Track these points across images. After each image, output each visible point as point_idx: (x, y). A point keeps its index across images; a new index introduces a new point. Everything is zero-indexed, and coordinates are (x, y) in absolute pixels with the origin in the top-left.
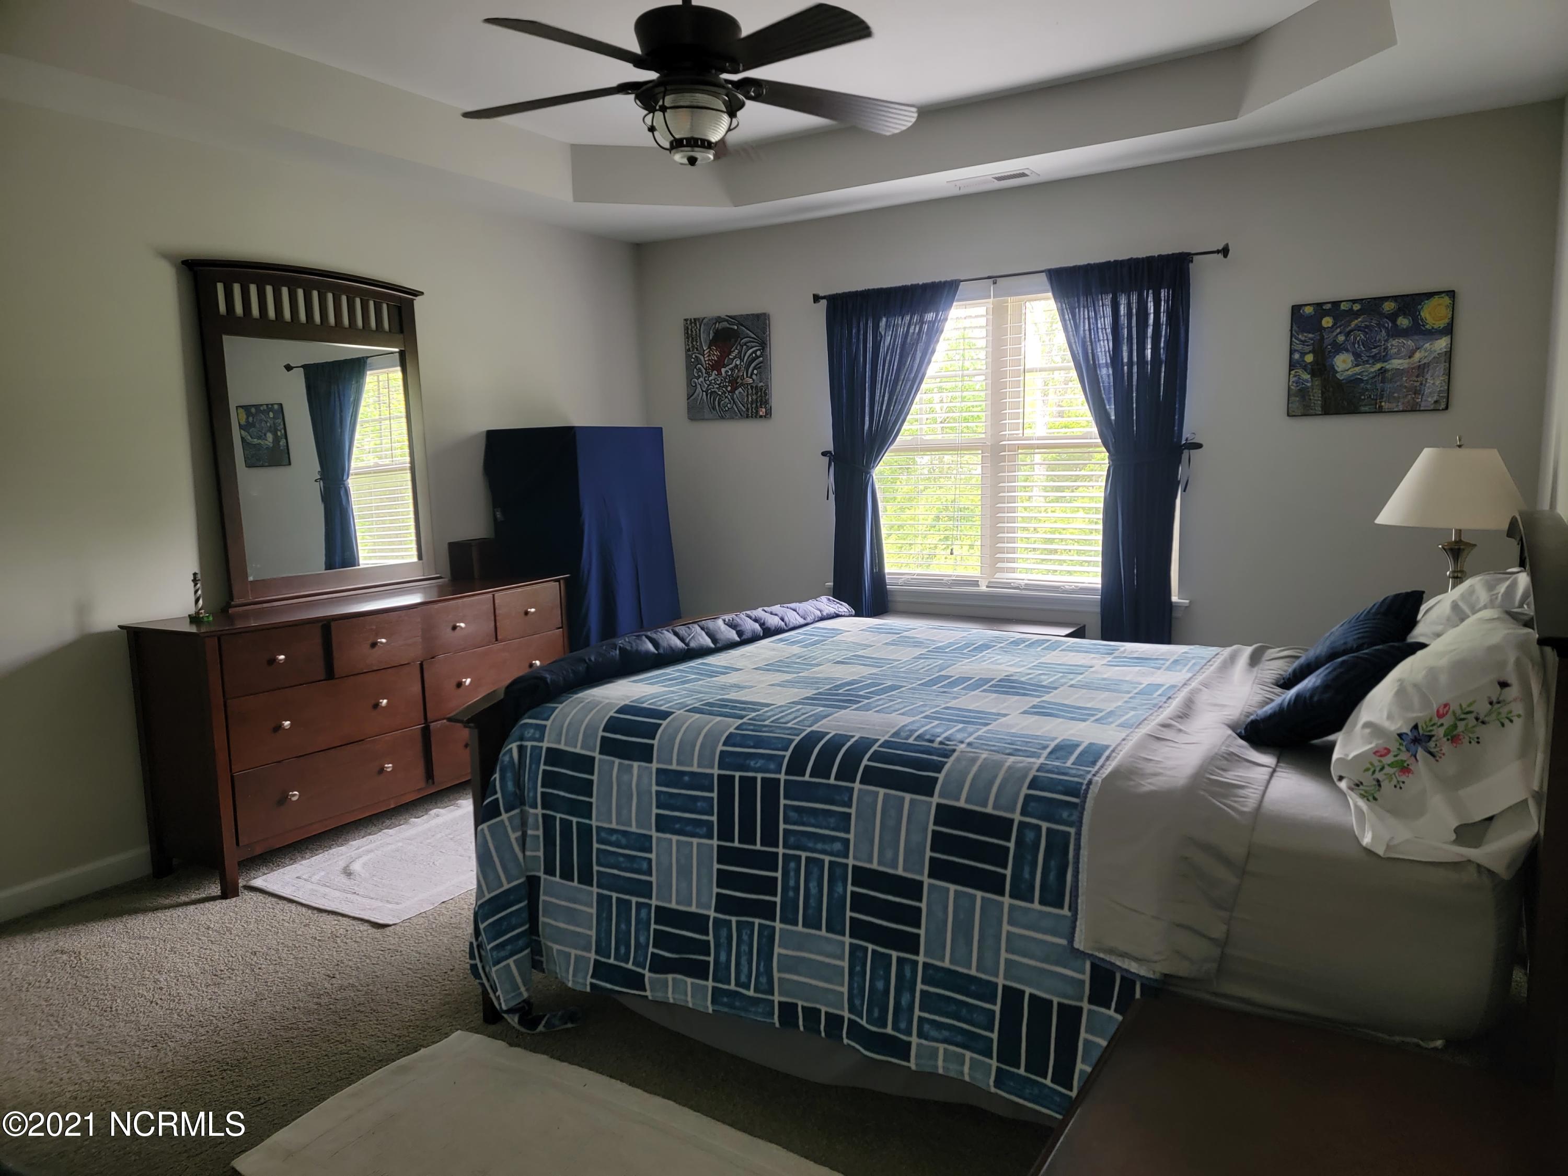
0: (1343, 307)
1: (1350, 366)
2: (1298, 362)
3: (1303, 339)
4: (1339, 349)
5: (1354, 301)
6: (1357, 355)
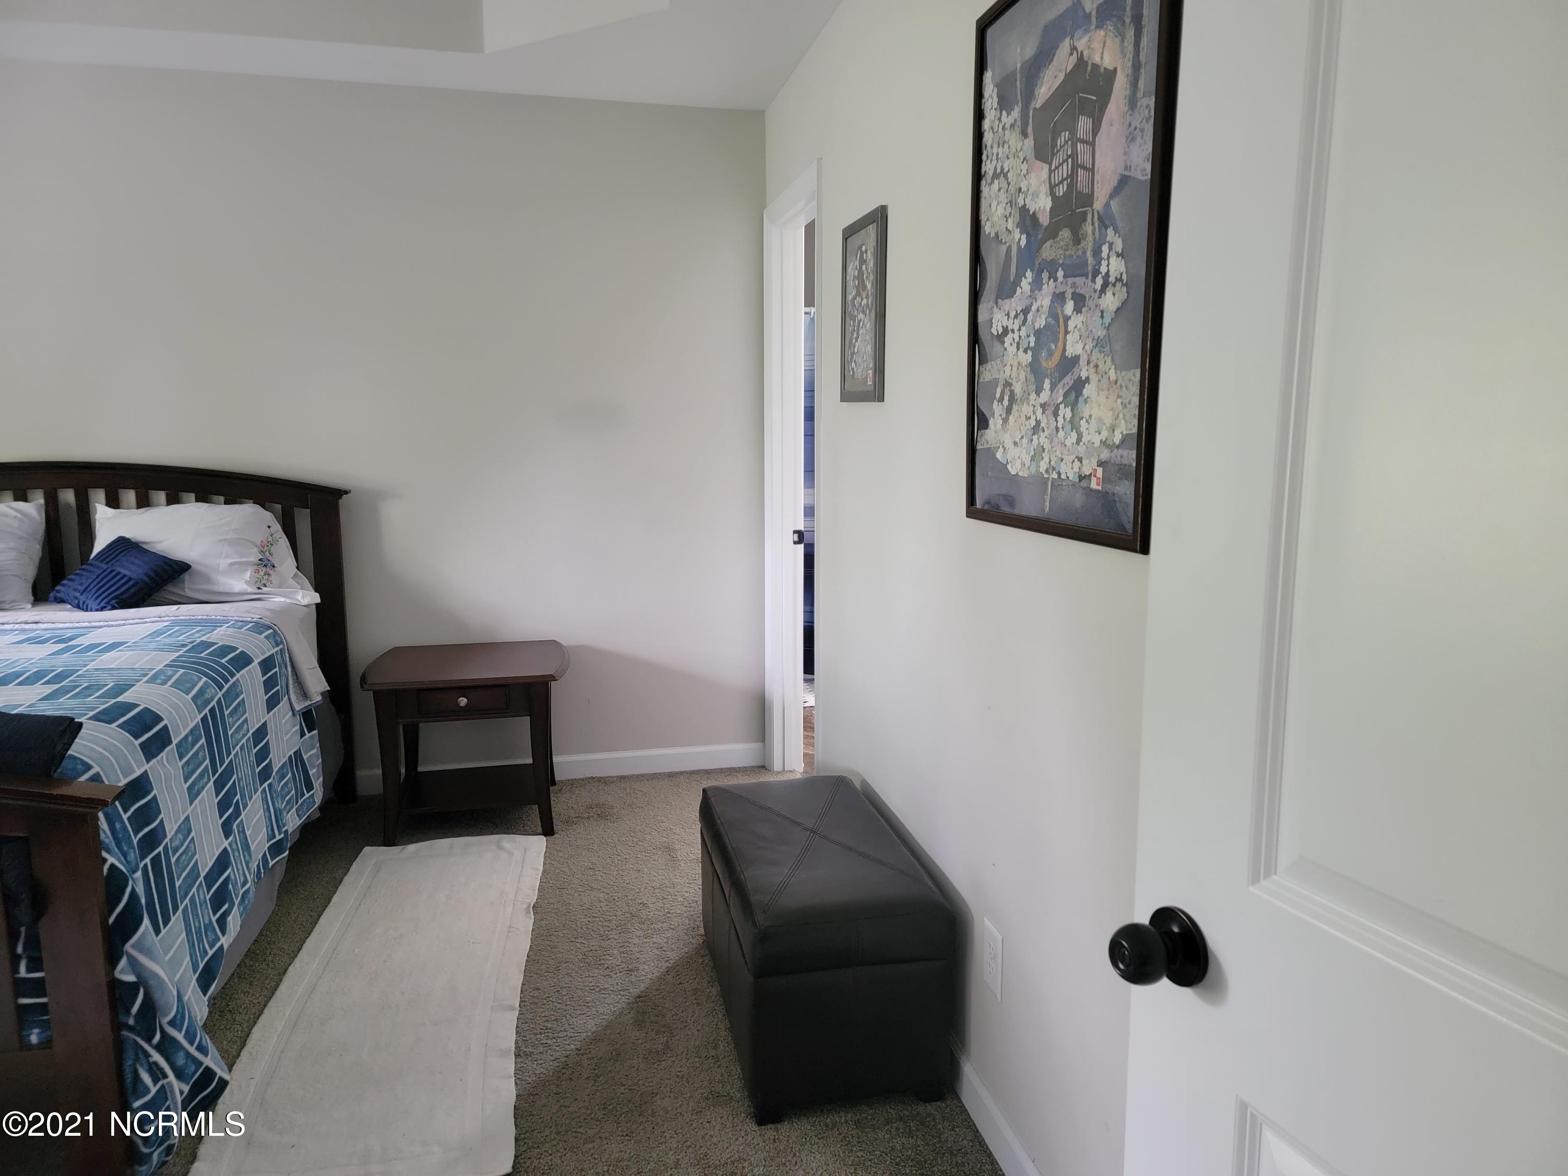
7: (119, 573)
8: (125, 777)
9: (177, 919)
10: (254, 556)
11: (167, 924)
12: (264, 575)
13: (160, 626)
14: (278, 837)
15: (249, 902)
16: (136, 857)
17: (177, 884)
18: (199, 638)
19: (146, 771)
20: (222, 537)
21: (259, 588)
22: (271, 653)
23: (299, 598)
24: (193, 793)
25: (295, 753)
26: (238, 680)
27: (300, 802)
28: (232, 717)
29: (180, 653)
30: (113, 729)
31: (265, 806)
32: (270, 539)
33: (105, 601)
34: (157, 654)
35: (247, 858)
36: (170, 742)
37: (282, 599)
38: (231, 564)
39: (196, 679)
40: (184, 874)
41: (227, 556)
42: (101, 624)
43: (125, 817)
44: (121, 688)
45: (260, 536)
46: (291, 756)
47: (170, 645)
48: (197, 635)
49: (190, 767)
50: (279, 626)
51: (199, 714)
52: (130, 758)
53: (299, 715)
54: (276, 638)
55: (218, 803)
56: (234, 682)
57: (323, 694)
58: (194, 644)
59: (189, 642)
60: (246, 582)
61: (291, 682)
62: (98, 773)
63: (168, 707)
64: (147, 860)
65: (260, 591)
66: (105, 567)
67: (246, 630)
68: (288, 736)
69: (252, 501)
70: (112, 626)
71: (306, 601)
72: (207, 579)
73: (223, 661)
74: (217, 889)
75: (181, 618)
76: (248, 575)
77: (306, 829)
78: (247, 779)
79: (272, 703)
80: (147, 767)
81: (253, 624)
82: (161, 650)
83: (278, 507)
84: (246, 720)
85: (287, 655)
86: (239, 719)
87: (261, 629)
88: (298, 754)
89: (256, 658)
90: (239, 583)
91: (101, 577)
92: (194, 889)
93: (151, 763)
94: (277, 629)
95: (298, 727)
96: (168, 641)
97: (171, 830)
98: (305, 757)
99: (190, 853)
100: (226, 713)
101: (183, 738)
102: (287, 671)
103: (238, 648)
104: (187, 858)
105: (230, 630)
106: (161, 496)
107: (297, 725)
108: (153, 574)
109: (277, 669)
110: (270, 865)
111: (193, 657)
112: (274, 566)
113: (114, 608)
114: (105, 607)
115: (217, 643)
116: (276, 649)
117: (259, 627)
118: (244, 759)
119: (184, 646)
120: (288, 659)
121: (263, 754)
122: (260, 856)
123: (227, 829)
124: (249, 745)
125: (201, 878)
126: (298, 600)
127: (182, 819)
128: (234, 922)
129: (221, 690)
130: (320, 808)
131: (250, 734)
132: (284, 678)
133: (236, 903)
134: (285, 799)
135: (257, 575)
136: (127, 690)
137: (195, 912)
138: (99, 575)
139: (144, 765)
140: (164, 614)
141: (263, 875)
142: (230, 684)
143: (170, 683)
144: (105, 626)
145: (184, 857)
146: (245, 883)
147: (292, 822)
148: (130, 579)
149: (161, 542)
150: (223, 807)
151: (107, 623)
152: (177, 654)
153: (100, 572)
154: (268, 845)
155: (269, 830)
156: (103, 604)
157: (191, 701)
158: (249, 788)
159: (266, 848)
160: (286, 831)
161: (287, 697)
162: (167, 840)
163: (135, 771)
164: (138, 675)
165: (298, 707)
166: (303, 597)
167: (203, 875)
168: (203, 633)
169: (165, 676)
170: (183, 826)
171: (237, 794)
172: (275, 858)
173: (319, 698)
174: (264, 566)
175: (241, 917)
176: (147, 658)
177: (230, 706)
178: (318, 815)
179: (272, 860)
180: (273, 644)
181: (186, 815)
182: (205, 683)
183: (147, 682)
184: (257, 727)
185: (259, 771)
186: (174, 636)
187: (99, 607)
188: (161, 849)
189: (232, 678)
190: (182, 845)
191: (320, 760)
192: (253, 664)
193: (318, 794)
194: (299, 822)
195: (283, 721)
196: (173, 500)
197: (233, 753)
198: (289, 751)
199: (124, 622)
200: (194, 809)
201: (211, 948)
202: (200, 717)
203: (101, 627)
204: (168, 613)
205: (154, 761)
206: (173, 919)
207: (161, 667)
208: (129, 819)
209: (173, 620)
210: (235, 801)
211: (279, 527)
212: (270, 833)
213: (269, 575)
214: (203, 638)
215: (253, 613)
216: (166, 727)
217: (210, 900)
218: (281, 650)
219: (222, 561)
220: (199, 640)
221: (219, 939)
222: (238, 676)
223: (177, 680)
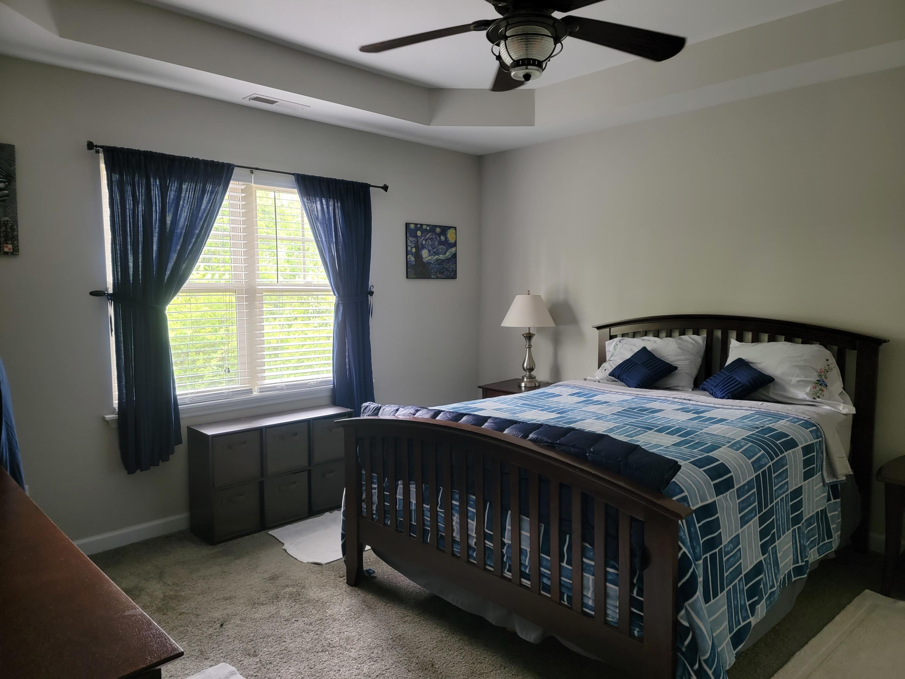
0: (424, 227)
1: (427, 256)
2: (410, 251)
3: (411, 240)
4: (423, 247)
5: (428, 225)
6: (429, 251)
7: (735, 379)
8: (702, 502)
9: (722, 596)
10: (814, 378)
11: (716, 597)
12: (819, 390)
13: (749, 413)
14: (800, 564)
15: (774, 599)
16: (700, 551)
17: (725, 575)
18: (768, 424)
19: (715, 501)
20: (796, 364)
21: (814, 398)
22: (812, 442)
23: (841, 408)
24: (744, 521)
25: (821, 511)
26: (785, 456)
27: (821, 544)
28: (778, 479)
29: (754, 432)
30: (700, 472)
31: (794, 541)
32: (827, 368)
33: (725, 393)
34: (740, 430)
35: (776, 571)
36: (733, 487)
37: (829, 408)
38: (799, 381)
39: (757, 450)
40: (731, 570)
41: (797, 376)
42: (720, 406)
43: (697, 526)
44: (714, 448)
45: (821, 365)
46: (818, 511)
47: (750, 426)
48: (767, 423)
49: (744, 504)
50: (821, 426)
51: (755, 473)
52: (706, 491)
53: (828, 486)
54: (818, 433)
55: (760, 531)
56: (782, 457)
57: (847, 476)
58: (763, 428)
59: (761, 427)
60: (807, 394)
61: (824, 463)
62: (686, 496)
63: (736, 465)
64: (708, 555)
65: (815, 400)
66: (728, 374)
67: (798, 425)
68: (818, 498)
69: (819, 343)
70: (725, 408)
71: (845, 411)
72: (783, 389)
73: (778, 442)
74: (753, 584)
75: (762, 410)
76: (808, 389)
77: (823, 563)
78: (783, 520)
79: (808, 475)
80: (715, 499)
81: (804, 421)
82: (743, 428)
83: (836, 348)
84: (787, 482)
85: (824, 445)
86: (782, 481)
87: (809, 426)
88: (824, 512)
89: (800, 445)
90: (802, 394)
91: (725, 380)
92: (737, 581)
93: (719, 497)
94: (820, 427)
95: (826, 494)
96: (750, 423)
97: (726, 540)
98: (829, 515)
99: (737, 557)
100: (773, 476)
101: (742, 486)
102: (823, 456)
103: (790, 436)
104: (734, 560)
105: (788, 423)
106: (766, 336)
107: (825, 493)
108: (752, 382)
109: (815, 453)
110: (793, 580)
111: (759, 436)
112: (826, 386)
113: (729, 398)
114: (725, 397)
115: (777, 430)
116: (816, 440)
117: (807, 424)
118: (782, 507)
119: (757, 428)
120: (824, 448)
121: (797, 506)
122: (786, 572)
123: (764, 549)
124: (787, 498)
125: (742, 575)
126: (840, 410)
127: (734, 535)
128: (761, 609)
129: (772, 461)
130: (837, 552)
131: (789, 492)
132: (819, 460)
133: (765, 598)
134: (809, 539)
135: (814, 390)
136: (716, 449)
137: (735, 595)
138: (724, 379)
139: (714, 497)
140: (752, 406)
141: (787, 585)
142: (779, 457)
143: (741, 450)
144: (721, 408)
145: (732, 559)
146: (773, 586)
147: (813, 556)
148: (740, 383)
149: (760, 363)
150: (763, 534)
151: (722, 406)
152: (751, 433)
153: (725, 377)
154: (792, 567)
155: (795, 557)
156: (723, 395)
157: (751, 464)
158: (783, 526)
159: (791, 568)
160: (807, 561)
161: (820, 472)
162: (722, 546)
163: (708, 500)
164: (725, 441)
165: (827, 481)
166: (843, 408)
167: (744, 573)
168: (771, 422)
169: (740, 445)
170: (734, 540)
171: (774, 528)
172: (797, 576)
173: (844, 478)
174: (820, 385)
175: (767, 608)
176: (735, 432)
177: (777, 472)
178: (833, 556)
179: (795, 578)
180: (815, 436)
181: (737, 533)
182: (763, 454)
183: (728, 447)
184: (794, 488)
185: (792, 517)
186: (754, 421)
187: (722, 396)
188: (717, 550)
189: (781, 454)
190: (732, 551)
191: (840, 520)
192: (798, 448)
193: (835, 542)
194: (818, 557)
195: (815, 488)
196: (772, 339)
197: (775, 502)
198: (817, 508)
199: (731, 407)
200: (743, 530)
201: (743, 621)
202: (754, 475)
203: (719, 408)
204: (755, 406)
205: (721, 496)
206: (720, 595)
207: (739, 439)
208: (699, 527)
209: (757, 411)
210: (772, 532)
211: (834, 361)
212: (795, 560)
213: (823, 391)
214: (770, 425)
215: (806, 415)
216: (732, 476)
217: (746, 590)
218: (820, 441)
219: (793, 378)
220: (767, 426)
221: (749, 618)
222: (786, 453)
223: (745, 449)
